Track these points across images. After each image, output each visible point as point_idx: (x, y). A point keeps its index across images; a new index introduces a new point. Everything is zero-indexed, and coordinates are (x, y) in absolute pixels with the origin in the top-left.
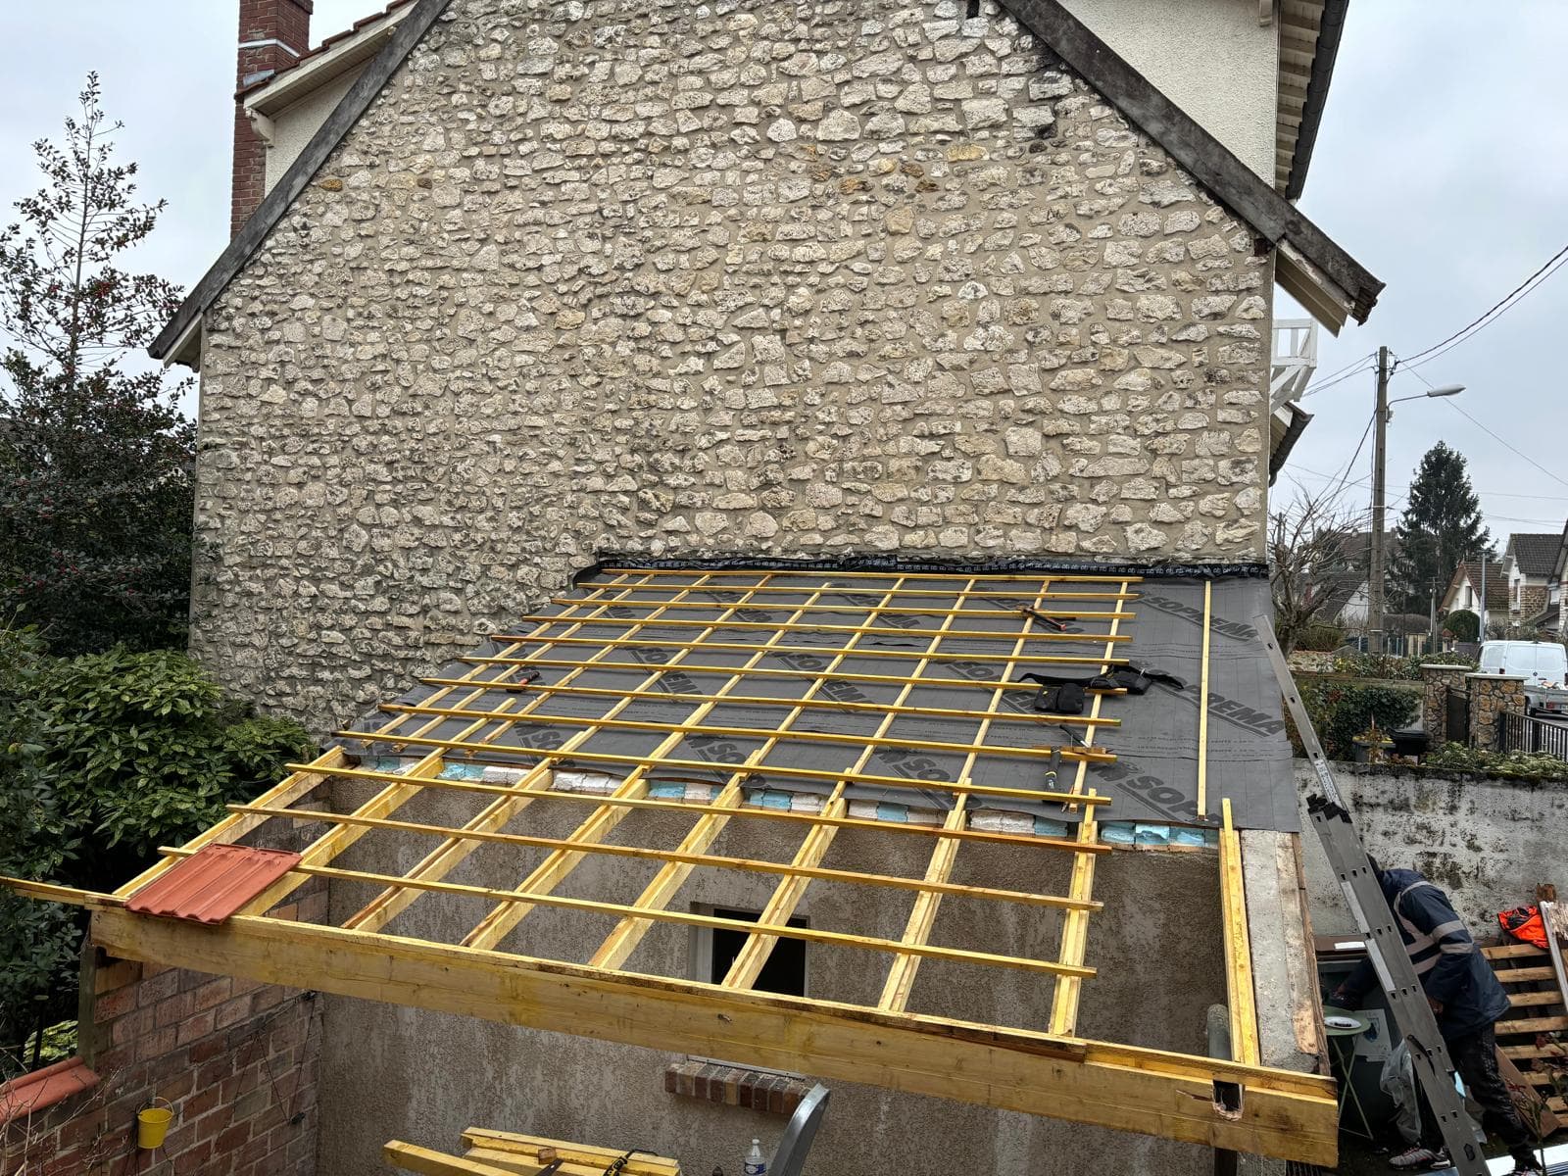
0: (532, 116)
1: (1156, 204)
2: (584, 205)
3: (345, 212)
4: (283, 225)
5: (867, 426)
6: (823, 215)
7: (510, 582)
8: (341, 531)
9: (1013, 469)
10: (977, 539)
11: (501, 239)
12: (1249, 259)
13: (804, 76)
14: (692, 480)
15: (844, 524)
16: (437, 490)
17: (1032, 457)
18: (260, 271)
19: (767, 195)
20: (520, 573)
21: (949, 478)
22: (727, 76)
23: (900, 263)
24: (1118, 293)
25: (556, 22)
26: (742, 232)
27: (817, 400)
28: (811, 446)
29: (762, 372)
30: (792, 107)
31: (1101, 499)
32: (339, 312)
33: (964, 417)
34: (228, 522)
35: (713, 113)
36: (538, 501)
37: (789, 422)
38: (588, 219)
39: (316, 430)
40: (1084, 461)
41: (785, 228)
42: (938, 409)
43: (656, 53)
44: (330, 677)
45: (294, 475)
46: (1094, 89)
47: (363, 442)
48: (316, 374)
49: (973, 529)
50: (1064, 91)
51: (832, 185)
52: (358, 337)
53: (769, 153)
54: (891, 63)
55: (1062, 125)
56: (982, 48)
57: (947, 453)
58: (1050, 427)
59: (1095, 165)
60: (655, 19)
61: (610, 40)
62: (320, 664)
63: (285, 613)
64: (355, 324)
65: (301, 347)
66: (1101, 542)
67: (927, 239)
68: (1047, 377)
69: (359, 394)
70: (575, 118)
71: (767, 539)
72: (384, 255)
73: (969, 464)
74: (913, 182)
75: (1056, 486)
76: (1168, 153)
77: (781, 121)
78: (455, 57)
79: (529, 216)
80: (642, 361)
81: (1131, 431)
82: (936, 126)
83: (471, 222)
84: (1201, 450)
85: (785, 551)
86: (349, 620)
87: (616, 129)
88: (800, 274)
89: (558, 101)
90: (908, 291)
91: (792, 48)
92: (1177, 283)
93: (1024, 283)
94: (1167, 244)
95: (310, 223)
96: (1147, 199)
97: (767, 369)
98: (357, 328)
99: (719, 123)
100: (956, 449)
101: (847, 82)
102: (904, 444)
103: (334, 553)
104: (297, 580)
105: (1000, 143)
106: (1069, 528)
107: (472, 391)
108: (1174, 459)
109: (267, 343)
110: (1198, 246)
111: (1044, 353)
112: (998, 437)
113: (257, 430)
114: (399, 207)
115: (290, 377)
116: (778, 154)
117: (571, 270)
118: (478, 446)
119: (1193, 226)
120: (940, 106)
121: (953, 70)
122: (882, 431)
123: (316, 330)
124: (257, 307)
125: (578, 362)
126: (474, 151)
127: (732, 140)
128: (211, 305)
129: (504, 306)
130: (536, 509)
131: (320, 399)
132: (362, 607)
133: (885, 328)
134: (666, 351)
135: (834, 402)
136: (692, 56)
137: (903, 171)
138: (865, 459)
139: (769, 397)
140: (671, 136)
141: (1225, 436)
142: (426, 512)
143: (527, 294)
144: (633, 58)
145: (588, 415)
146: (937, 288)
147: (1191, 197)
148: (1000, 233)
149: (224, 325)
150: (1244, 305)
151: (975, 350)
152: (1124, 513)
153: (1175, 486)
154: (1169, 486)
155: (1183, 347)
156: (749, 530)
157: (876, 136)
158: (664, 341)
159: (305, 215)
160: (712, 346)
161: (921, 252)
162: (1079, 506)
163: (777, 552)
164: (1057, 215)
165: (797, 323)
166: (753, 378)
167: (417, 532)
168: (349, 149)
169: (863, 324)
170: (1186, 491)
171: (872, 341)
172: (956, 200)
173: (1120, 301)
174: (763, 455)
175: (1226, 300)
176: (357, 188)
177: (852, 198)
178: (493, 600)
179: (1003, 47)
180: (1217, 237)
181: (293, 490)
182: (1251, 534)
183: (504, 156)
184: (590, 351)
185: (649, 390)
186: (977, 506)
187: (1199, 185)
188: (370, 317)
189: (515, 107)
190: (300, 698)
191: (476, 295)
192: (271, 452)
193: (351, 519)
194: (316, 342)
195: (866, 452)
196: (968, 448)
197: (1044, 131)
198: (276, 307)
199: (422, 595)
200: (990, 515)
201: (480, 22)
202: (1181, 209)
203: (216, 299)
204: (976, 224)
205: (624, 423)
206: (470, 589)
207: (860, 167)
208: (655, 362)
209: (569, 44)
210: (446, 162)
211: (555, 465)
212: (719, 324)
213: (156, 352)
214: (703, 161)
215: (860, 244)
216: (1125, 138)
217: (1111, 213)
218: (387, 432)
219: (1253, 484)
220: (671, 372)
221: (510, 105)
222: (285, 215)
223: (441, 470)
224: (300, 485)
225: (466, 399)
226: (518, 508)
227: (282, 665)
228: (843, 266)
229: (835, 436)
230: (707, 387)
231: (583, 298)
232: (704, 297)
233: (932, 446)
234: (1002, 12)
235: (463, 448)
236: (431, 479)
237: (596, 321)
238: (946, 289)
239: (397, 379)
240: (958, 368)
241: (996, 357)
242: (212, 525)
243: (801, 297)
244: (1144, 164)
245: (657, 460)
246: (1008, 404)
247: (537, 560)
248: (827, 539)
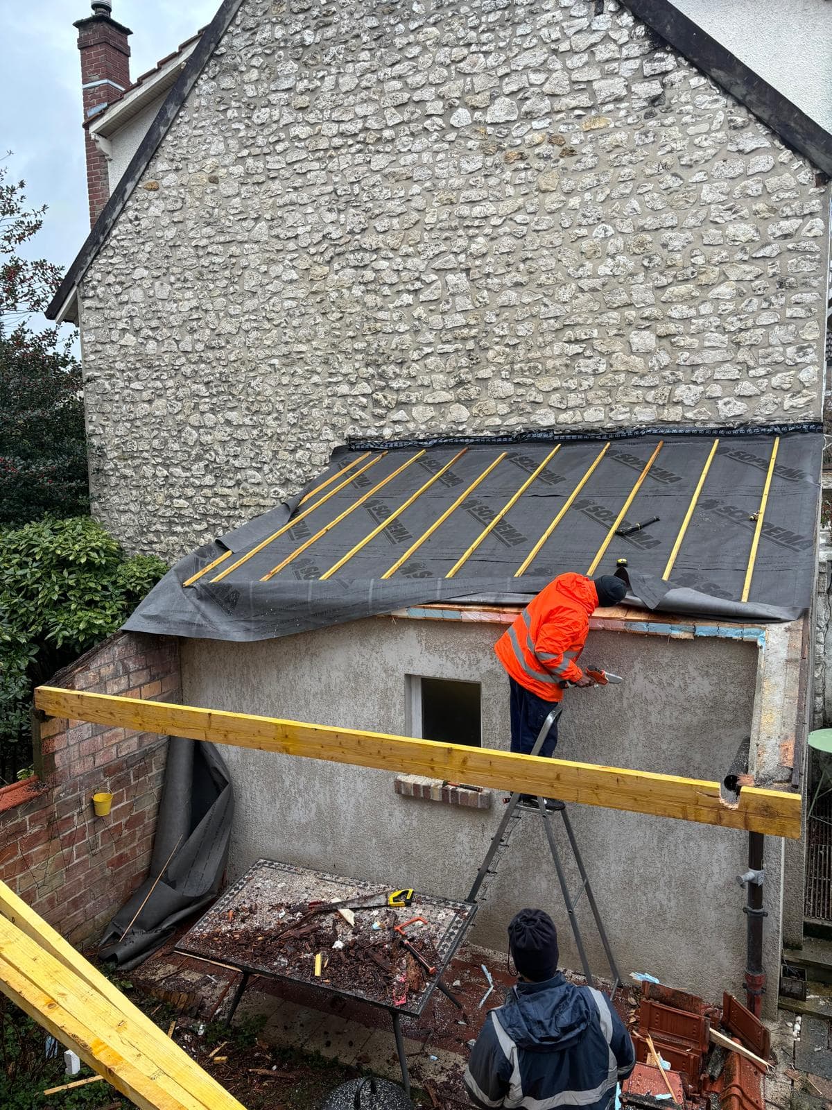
0: (283, 122)
1: (740, 151)
2: (324, 188)
3: (161, 204)
4: (122, 218)
5: (530, 336)
6: (493, 181)
7: (291, 462)
8: (179, 431)
9: (638, 363)
10: (611, 415)
11: (268, 217)
12: (812, 190)
13: (475, 73)
14: (409, 383)
15: (516, 409)
16: (239, 400)
17: (648, 353)
18: (110, 253)
19: (452, 169)
20: (298, 455)
21: (590, 371)
22: (419, 79)
23: (550, 213)
24: (711, 225)
25: (296, 47)
26: (436, 199)
27: (494, 319)
28: (491, 354)
29: (454, 301)
30: (467, 98)
31: (700, 380)
32: (164, 279)
33: (600, 325)
34: (107, 429)
35: (410, 108)
36: (306, 404)
37: (474, 337)
38: (327, 198)
39: (157, 363)
40: (686, 354)
41: (465, 194)
42: (580, 320)
43: (367, 65)
44: (182, 530)
45: (146, 395)
46: (692, 65)
47: (188, 370)
48: (154, 324)
49: (608, 409)
50: (670, 67)
51: (499, 158)
52: (178, 295)
53: (451, 136)
54: (540, 56)
55: (668, 94)
56: (607, 38)
57: (588, 353)
58: (661, 329)
59: (694, 124)
60: (365, 38)
61: (334, 58)
62: (174, 522)
63: (149, 489)
64: (175, 286)
65: (142, 305)
66: (699, 412)
67: (568, 194)
68: (659, 293)
69: (183, 336)
70: (313, 121)
71: (462, 423)
72: (191, 235)
73: (604, 360)
74: (558, 149)
75: (667, 373)
76: (749, 111)
77: (460, 110)
78: (227, 82)
79: (287, 198)
80: (370, 299)
81: (721, 329)
82: (574, 103)
83: (247, 207)
84: (773, 341)
85: (475, 431)
86: (190, 492)
87: (343, 127)
88: (478, 227)
89: (301, 109)
90: (556, 235)
91: (465, 51)
92: (756, 213)
93: (641, 222)
94: (750, 182)
95: (140, 215)
96: (734, 148)
97: (457, 299)
98: (178, 289)
99: (416, 116)
100: (594, 350)
101: (507, 75)
102: (557, 349)
103: (176, 447)
104: (154, 466)
105: (623, 113)
106: (677, 403)
107: (257, 329)
108: (753, 349)
109: (120, 304)
110: (772, 182)
111: (655, 275)
112: (624, 339)
113: (121, 366)
114: (198, 199)
115: (137, 327)
116: (459, 137)
117: (318, 237)
118: (264, 368)
119: (769, 167)
120: (576, 87)
121: (585, 57)
122: (540, 339)
123: (151, 292)
124: (111, 279)
125: (326, 303)
126: (245, 152)
127: (425, 129)
128: (82, 280)
129: (274, 267)
130: (305, 411)
131: (157, 341)
132: (198, 483)
133: (541, 263)
134: (386, 290)
135: (505, 320)
136: (393, 65)
137: (550, 142)
138: (529, 361)
139: (460, 319)
140: (382, 129)
141: (792, 328)
142: (233, 416)
143: (289, 257)
144: (351, 70)
145: (336, 341)
146: (577, 231)
147: (767, 144)
148: (622, 185)
149: (91, 293)
150: (808, 226)
151: (606, 275)
152: (716, 390)
153: (753, 368)
154: (749, 368)
155: (761, 262)
156: (450, 417)
157: (529, 116)
158: (384, 284)
159: (136, 210)
160: (418, 285)
161: (565, 203)
162: (683, 387)
163: (469, 432)
164: (665, 166)
165: (478, 263)
166: (448, 307)
167: (228, 429)
168: (160, 159)
169: (525, 260)
170: (762, 371)
171: (532, 273)
172: (589, 161)
173: (713, 231)
174: (457, 362)
175: (795, 223)
176: (168, 187)
177: (513, 167)
178: (282, 474)
179: (623, 36)
180: (787, 175)
181: (146, 405)
182: (811, 401)
183: (265, 154)
184: (334, 295)
185: (376, 320)
186: (610, 391)
187: (773, 133)
188: (186, 280)
189: (271, 116)
190: (163, 545)
191: (254, 260)
192: (129, 380)
193: (185, 423)
194: (151, 301)
195: (530, 355)
196: (603, 349)
197: (654, 100)
198: (123, 278)
199: (235, 473)
200: (620, 396)
201: (242, 53)
202: (760, 154)
203: (85, 275)
204: (604, 179)
205: (360, 345)
206: (266, 468)
207: (519, 141)
208: (379, 299)
209: (306, 64)
210: (227, 162)
211: (316, 379)
212: (422, 268)
213: (51, 315)
214: (405, 146)
215: (520, 201)
216: (717, 101)
217: (706, 161)
218: (203, 362)
219: (812, 363)
220: (391, 306)
221: (268, 115)
222: (122, 211)
223: (241, 386)
224: (150, 402)
225: (254, 334)
226: (293, 410)
227: (150, 523)
228: (508, 218)
229: (507, 345)
230: (416, 315)
231: (327, 256)
232: (411, 249)
233: (577, 349)
234: (622, 7)
235: (253, 370)
236: (235, 392)
237: (337, 272)
238: (584, 231)
239: (207, 324)
240: (594, 290)
241: (622, 280)
242: (97, 432)
243: (480, 244)
244: (732, 121)
245: (384, 371)
246: (631, 314)
247: (308, 445)
248: (504, 421)
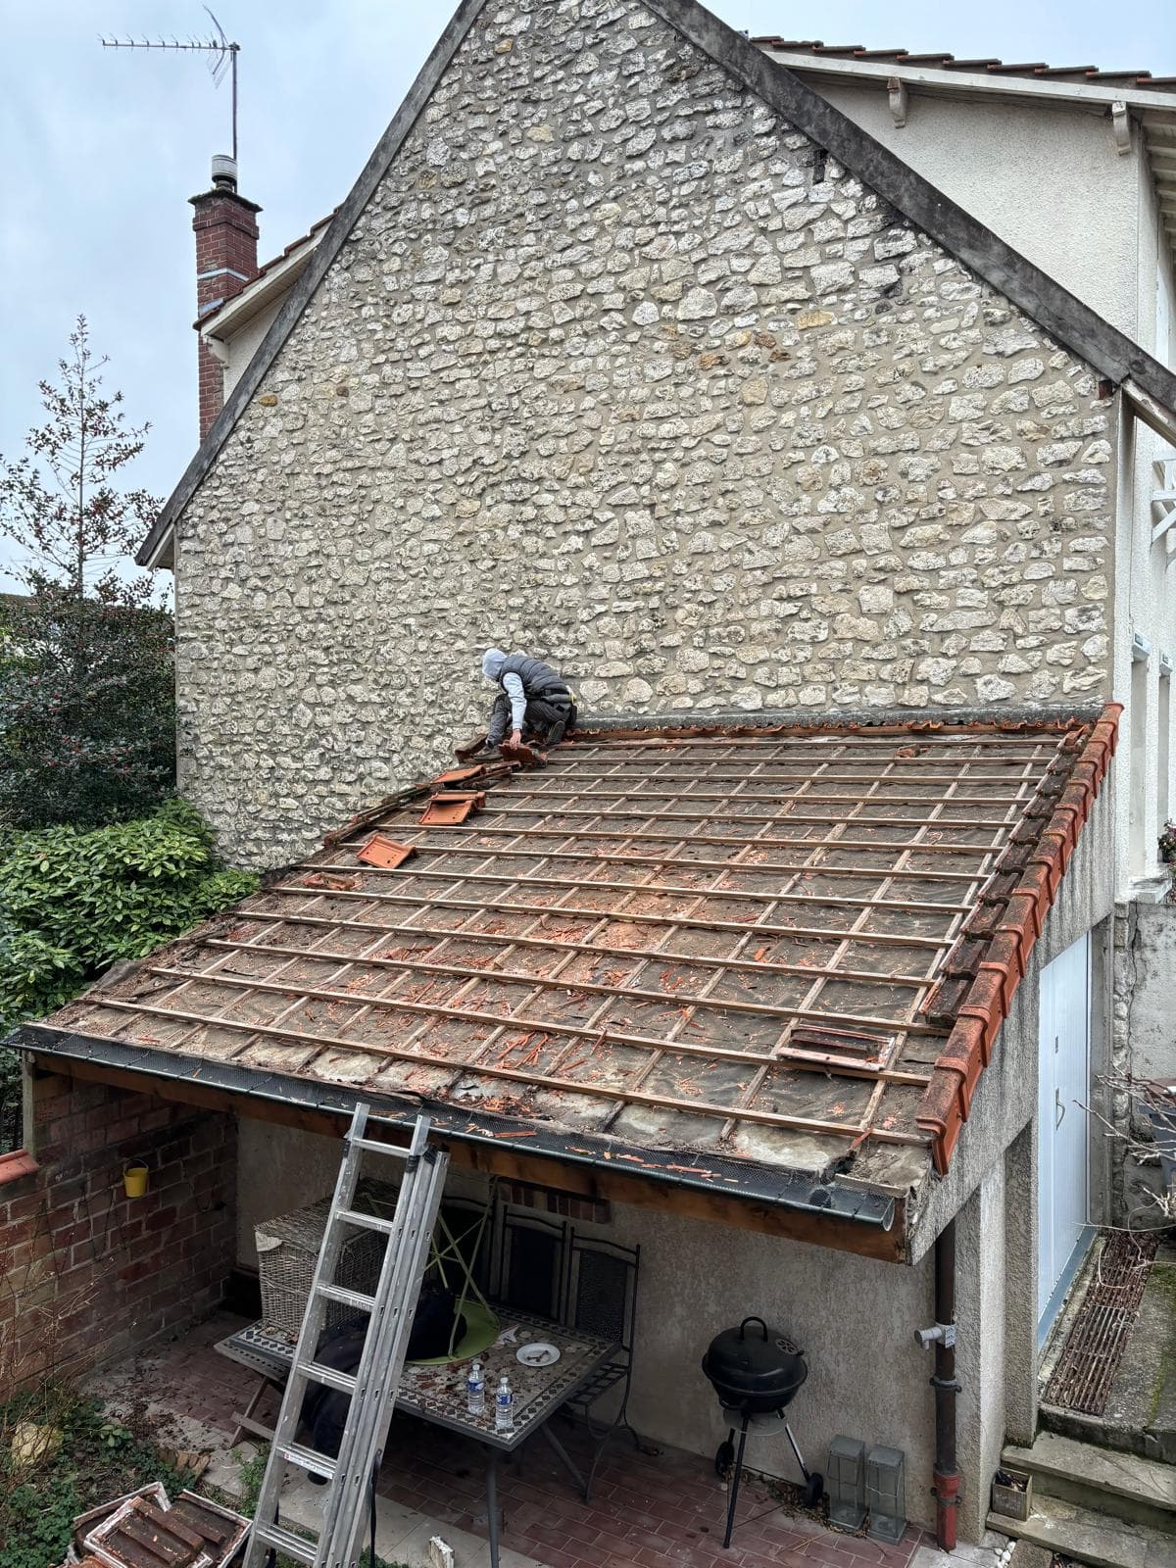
0: (428, 321)
1: (999, 354)
2: (475, 401)
3: (279, 423)
4: (232, 440)
5: (730, 592)
6: (685, 392)
7: (428, 751)
8: (290, 710)
9: (867, 627)
10: (834, 696)
11: (407, 438)
12: (1094, 403)
13: (664, 259)
14: (576, 651)
15: (711, 687)
16: (365, 671)
17: (884, 614)
18: (216, 483)
19: (634, 376)
20: (436, 743)
21: (807, 638)
22: (595, 266)
23: (756, 432)
24: (964, 448)
25: (446, 230)
26: (613, 415)
27: (684, 570)
28: (680, 614)
29: (634, 545)
30: (653, 290)
31: (951, 652)
32: (279, 514)
33: (820, 578)
34: (202, 705)
35: (583, 302)
36: (448, 676)
37: (660, 592)
38: (479, 414)
39: (266, 621)
40: (933, 616)
41: (651, 408)
42: (795, 572)
43: (531, 250)
44: (288, 838)
45: (251, 662)
46: (937, 243)
47: (303, 631)
48: (264, 571)
49: (830, 687)
50: (908, 248)
51: (692, 362)
52: (295, 535)
53: (633, 336)
54: (745, 236)
55: (907, 282)
56: (828, 213)
57: (804, 614)
58: (901, 584)
59: (939, 320)
60: (530, 218)
61: (492, 242)
62: (279, 827)
63: (250, 784)
64: (292, 524)
65: (251, 548)
66: (951, 694)
67: (779, 408)
68: (897, 535)
69: (299, 587)
70: (465, 319)
71: (642, 704)
72: (312, 459)
73: (825, 624)
74: (767, 352)
75: (908, 642)
76: (1010, 302)
77: (645, 304)
78: (363, 274)
79: (430, 414)
80: (529, 542)
81: (979, 584)
82: (787, 295)
83: (382, 425)
84: (1047, 600)
85: (660, 713)
86: (300, 789)
87: (501, 326)
88: (666, 450)
89: (450, 305)
90: (765, 460)
91: (652, 232)
92: (1021, 433)
93: (872, 444)
94: (1010, 394)
95: (253, 436)
96: (991, 350)
97: (639, 542)
98: (296, 528)
99: (589, 312)
100: (813, 610)
101: (703, 260)
102: (765, 607)
103: (286, 730)
104: (258, 754)
105: (848, 306)
106: (922, 682)
107: (389, 580)
108: (1021, 610)
109: (225, 545)
110: (1043, 393)
111: (893, 512)
112: (851, 596)
113: (220, 624)
114: (322, 416)
115: (243, 575)
116: (643, 337)
117: (467, 462)
118: (397, 630)
119: (1036, 374)
120: (790, 275)
121: (801, 238)
122: (743, 596)
123: (262, 531)
124: (215, 515)
125: (476, 548)
126: (381, 358)
127: (602, 328)
128: (180, 516)
129: (411, 501)
130: (446, 685)
131: (267, 593)
132: (310, 776)
133: (744, 497)
134: (550, 531)
135: (699, 571)
136: (564, 250)
137: (757, 343)
138: (729, 623)
139: (642, 570)
140: (548, 329)
141: (1071, 584)
142: (356, 690)
143: (431, 488)
144: (512, 257)
145: (486, 595)
146: (791, 455)
147: (1035, 344)
148: (849, 397)
149: (190, 533)
150: (1090, 450)
151: (828, 513)
152: (973, 665)
153: (1022, 637)
154: (1017, 637)
155: (1029, 497)
156: (627, 696)
157: (731, 311)
158: (548, 523)
159: (249, 430)
160: (589, 524)
161: (776, 420)
162: (930, 660)
163: (652, 716)
164: (902, 374)
165: (665, 497)
166: (626, 553)
167: (351, 709)
168: (281, 367)
169: (724, 494)
170: (1033, 641)
171: (733, 510)
172: (806, 366)
173: (965, 456)
174: (637, 624)
175: (1072, 446)
176: (289, 402)
177: (710, 373)
178: (415, 767)
179: (847, 209)
180: (1061, 383)
181: (251, 675)
182: (1099, 681)
183: (406, 360)
184: (485, 536)
185: (537, 570)
186: (833, 664)
187: (1042, 330)
188: (304, 517)
189: (414, 314)
190: (265, 857)
191: (388, 492)
192: (232, 643)
193: (297, 699)
194: (262, 542)
195: (730, 616)
196: (824, 608)
197: (888, 290)
198: (229, 514)
199: (357, 765)
200: (845, 672)
201: (383, 237)
202: (1025, 358)
203: (184, 511)
204: (826, 389)
205: (516, 601)
206: (396, 758)
207: (717, 342)
208: (541, 542)
209: (458, 251)
210: (359, 370)
211: (460, 644)
212: (595, 503)
213: (141, 561)
214: (577, 349)
215: (719, 417)
216: (968, 289)
217: (956, 367)
218: (323, 621)
219: (1100, 632)
220: (555, 552)
221: (410, 312)
222: (233, 431)
223: (368, 653)
224: (256, 670)
225: (385, 586)
226: (432, 684)
227: (249, 828)
228: (704, 439)
229: (701, 603)
230: (586, 564)
231: (478, 489)
232: (582, 479)
233: (790, 608)
234: (847, 174)
235: (383, 633)
236: (360, 660)
237: (489, 507)
238: (800, 455)
239: (329, 573)
240: (813, 531)
241: (848, 518)
242: (190, 709)
243: (668, 473)
244: (987, 314)
245: (545, 636)
246: (860, 563)
247: (449, 730)
248: (696, 701)
